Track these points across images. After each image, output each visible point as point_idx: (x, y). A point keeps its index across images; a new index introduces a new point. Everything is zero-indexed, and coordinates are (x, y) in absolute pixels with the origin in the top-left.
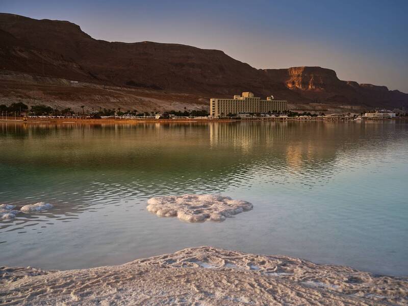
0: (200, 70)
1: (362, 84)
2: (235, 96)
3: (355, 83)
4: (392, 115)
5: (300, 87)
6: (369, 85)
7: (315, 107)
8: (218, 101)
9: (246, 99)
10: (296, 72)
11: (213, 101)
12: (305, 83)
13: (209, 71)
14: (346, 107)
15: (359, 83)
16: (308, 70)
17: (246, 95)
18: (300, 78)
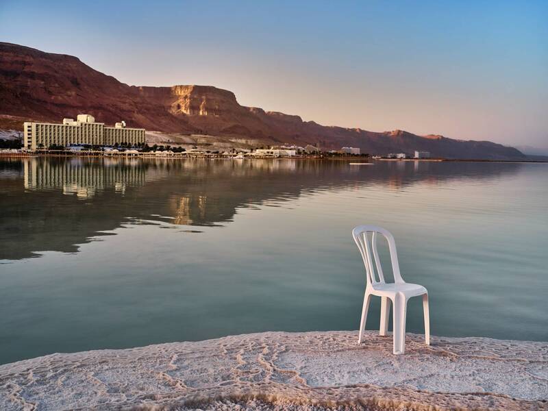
0: (43, 83)
1: (269, 112)
2: (65, 120)
3: (260, 110)
4: (290, 153)
5: (188, 112)
6: (278, 113)
7: (197, 139)
8: (37, 126)
9: (81, 125)
10: (183, 92)
11: (29, 127)
12: (194, 108)
13: (57, 85)
14: (239, 141)
15: (266, 111)
16: (198, 90)
17: (82, 118)
18: (188, 101)
